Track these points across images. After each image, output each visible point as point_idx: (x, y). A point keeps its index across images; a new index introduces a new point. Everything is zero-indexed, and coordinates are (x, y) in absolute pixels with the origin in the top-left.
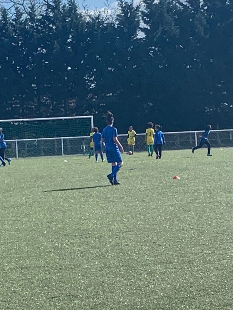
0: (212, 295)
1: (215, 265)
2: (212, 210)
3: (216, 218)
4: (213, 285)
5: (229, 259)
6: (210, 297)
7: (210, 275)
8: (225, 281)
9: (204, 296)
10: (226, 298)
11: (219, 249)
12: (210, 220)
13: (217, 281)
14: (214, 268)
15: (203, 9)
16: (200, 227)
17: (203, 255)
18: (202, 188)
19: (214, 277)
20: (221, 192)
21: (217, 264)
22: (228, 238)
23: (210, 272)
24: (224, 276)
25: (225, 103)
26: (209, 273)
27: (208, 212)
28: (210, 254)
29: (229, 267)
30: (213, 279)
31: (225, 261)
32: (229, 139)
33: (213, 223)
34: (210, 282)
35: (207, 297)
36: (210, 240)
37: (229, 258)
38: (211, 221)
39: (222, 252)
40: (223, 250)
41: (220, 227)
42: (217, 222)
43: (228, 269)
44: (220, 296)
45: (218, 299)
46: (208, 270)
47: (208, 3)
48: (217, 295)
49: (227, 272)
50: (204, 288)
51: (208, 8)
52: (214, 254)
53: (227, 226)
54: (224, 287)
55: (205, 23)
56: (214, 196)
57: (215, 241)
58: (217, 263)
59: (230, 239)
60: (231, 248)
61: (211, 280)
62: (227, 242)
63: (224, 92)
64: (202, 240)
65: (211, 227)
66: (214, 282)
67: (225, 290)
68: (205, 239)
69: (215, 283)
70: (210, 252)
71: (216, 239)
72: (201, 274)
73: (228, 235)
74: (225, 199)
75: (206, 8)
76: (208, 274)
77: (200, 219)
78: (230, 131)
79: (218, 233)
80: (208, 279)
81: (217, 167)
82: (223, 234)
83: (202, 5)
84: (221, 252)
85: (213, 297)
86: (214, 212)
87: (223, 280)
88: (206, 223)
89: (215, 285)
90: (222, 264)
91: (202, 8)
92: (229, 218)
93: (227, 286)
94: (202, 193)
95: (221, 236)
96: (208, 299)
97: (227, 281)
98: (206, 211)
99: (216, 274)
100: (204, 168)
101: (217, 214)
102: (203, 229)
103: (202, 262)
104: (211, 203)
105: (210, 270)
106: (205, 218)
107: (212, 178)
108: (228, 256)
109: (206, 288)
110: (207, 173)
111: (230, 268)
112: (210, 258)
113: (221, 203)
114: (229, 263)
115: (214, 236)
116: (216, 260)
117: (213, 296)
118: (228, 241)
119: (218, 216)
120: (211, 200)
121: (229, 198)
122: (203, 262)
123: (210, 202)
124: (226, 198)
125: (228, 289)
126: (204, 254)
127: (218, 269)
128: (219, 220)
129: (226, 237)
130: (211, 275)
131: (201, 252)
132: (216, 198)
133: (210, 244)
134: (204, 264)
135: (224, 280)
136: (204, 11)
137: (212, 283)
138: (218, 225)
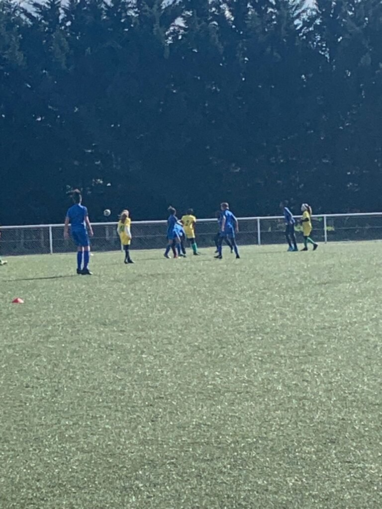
0: (72, 494)
1: (78, 445)
2: (75, 354)
3: (83, 368)
4: (74, 478)
5: (102, 435)
6: (69, 497)
7: (70, 461)
8: (95, 471)
9: (60, 496)
10: (96, 498)
11: (86, 418)
12: (71, 370)
13: (82, 470)
14: (77, 449)
15: (65, 25)
16: (55, 382)
17: (59, 428)
18: (59, 317)
19: (77, 464)
20: (91, 324)
21: (82, 443)
22: (101, 400)
23: (70, 456)
24: (93, 462)
25: (99, 180)
26: (68, 458)
27: (69, 357)
28: (70, 425)
29: (101, 446)
30: (74, 467)
31: (95, 437)
32: (105, 239)
33: (76, 375)
34: (70, 472)
35: (65, 496)
36: (72, 403)
37: (101, 433)
38: (74, 372)
39: (91, 423)
40: (91, 419)
41: (87, 382)
42: (83, 373)
43: (100, 450)
44: (85, 495)
45: (82, 499)
46: (66, 453)
47: (73, 16)
48: (82, 493)
49: (98, 455)
50: (60, 482)
51: (71, 24)
52: (77, 426)
53: (99, 379)
54: (92, 481)
55: (67, 47)
56: (79, 330)
57: (79, 405)
58: (82, 440)
59: (103, 401)
60: (105, 416)
61: (71, 468)
62: (99, 407)
63: (98, 161)
64: (58, 403)
65: (73, 381)
66: (77, 472)
67: (94, 485)
68: (63, 402)
69: (78, 474)
70: (71, 423)
71: (80, 402)
72: (55, 459)
73: (101, 395)
74: (96, 336)
75: (69, 23)
76: (66, 458)
77: (55, 369)
78: (107, 225)
79: (85, 392)
80: (67, 467)
81: (85, 284)
82: (92, 393)
83: (63, 19)
84: (88, 423)
85: (74, 497)
86: (79, 357)
87: (90, 469)
88: (66, 375)
89: (78, 478)
90: (89, 443)
91: (63, 23)
92: (103, 367)
93: (98, 477)
94: (59, 326)
95: (90, 396)
96: (66, 500)
97: (98, 470)
98: (66, 355)
99: (80, 459)
100: (62, 285)
101: (83, 361)
102: (60, 386)
103: (57, 439)
104: (74, 343)
105: (71, 452)
106: (64, 368)
107: (76, 302)
108: (100, 430)
109: (63, 481)
110: (68, 294)
111: (103, 449)
112: (72, 432)
113: (90, 343)
114: (102, 441)
115: (78, 397)
116: (80, 436)
117: (74, 494)
118: (100, 405)
119: (86, 363)
120: (75, 337)
121: (104, 335)
122: (59, 440)
123: (72, 340)
124: (99, 333)
125: (100, 484)
126: (60, 426)
127: (83, 451)
128: (87, 370)
129: (96, 398)
130: (72, 460)
131: (56, 424)
132: (82, 334)
133: (70, 409)
134: (60, 442)
135: (93, 469)
136: (65, 29)
137: (73, 474)
138: (84, 378)
